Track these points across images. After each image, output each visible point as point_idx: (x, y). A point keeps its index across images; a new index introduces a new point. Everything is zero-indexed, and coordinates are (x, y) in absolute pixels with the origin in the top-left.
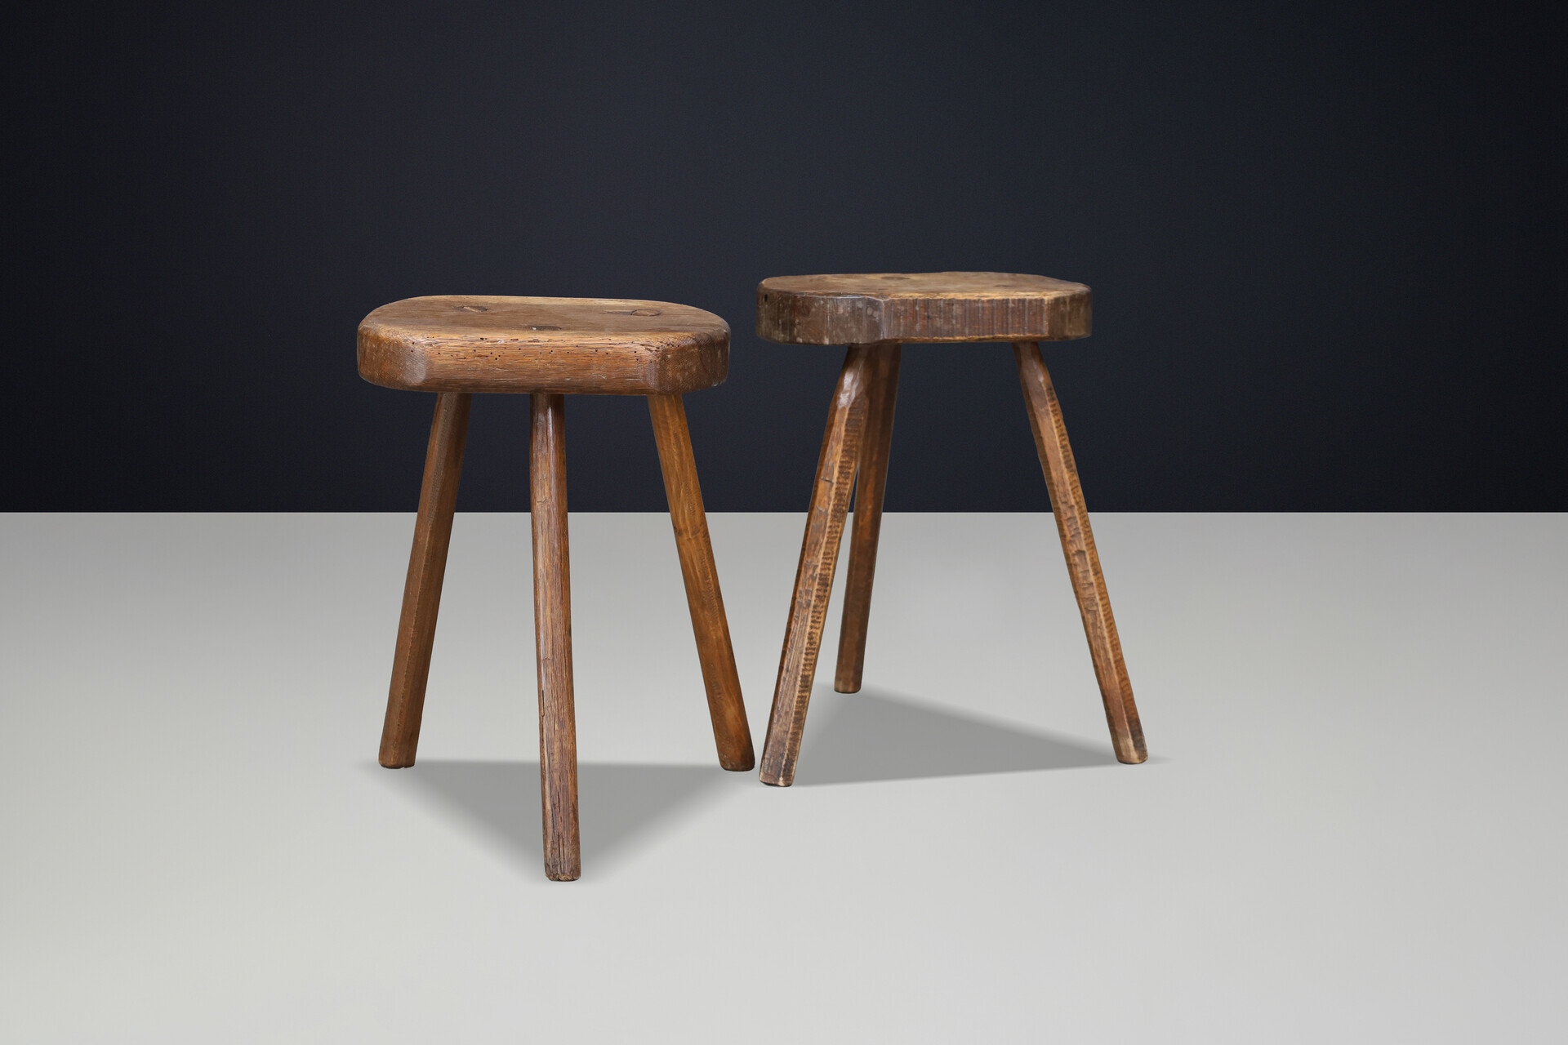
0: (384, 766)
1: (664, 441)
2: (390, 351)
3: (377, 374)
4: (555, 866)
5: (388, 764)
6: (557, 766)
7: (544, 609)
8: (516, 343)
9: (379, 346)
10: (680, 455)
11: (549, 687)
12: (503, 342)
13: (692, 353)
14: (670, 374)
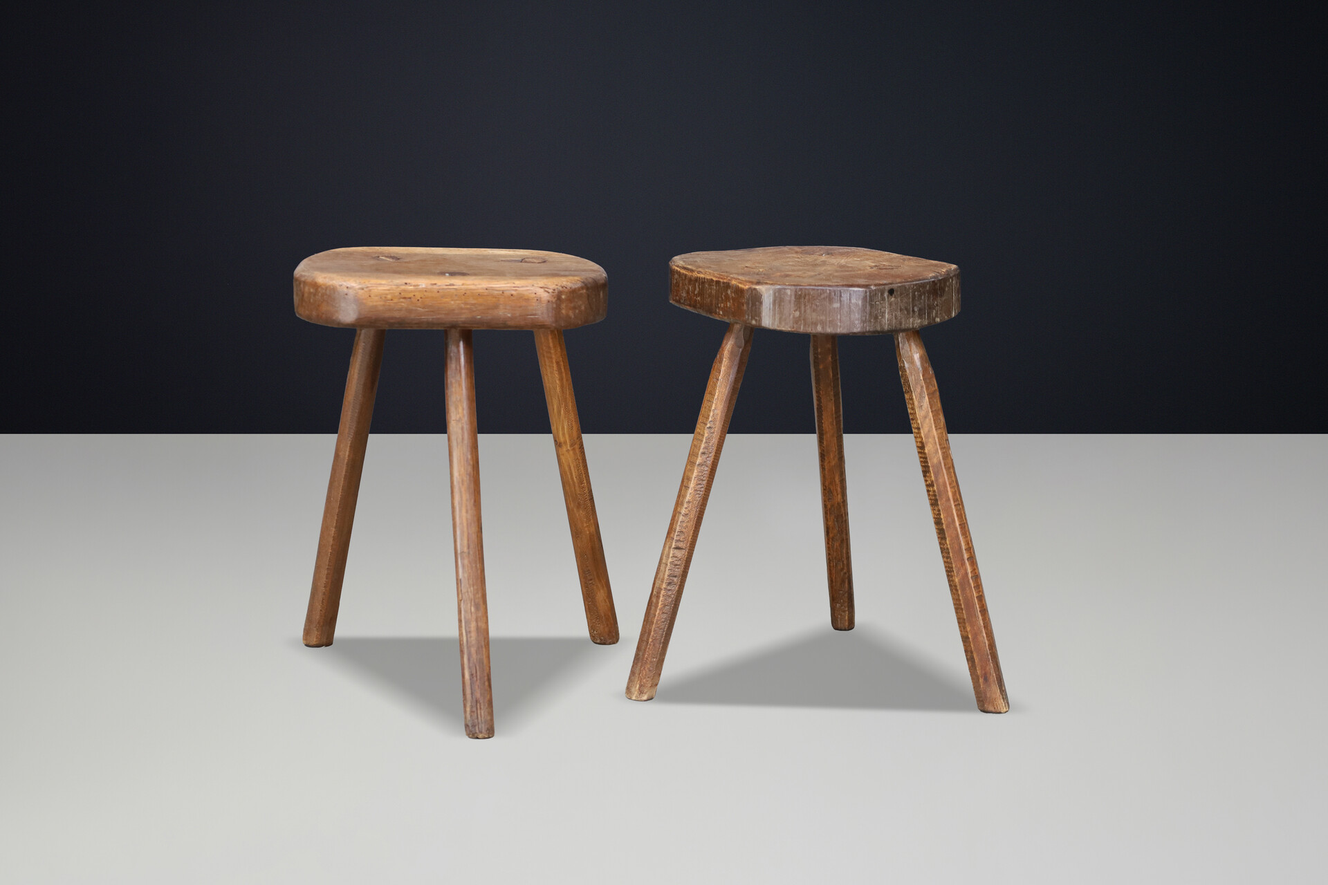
0: (307, 645)
1: (548, 368)
2: (326, 295)
3: (314, 313)
4: (474, 726)
5: (311, 643)
6: (474, 642)
7: (460, 510)
8: (435, 287)
9: (317, 290)
10: (561, 380)
11: (466, 575)
12: (424, 286)
13: (581, 294)
14: (564, 311)
